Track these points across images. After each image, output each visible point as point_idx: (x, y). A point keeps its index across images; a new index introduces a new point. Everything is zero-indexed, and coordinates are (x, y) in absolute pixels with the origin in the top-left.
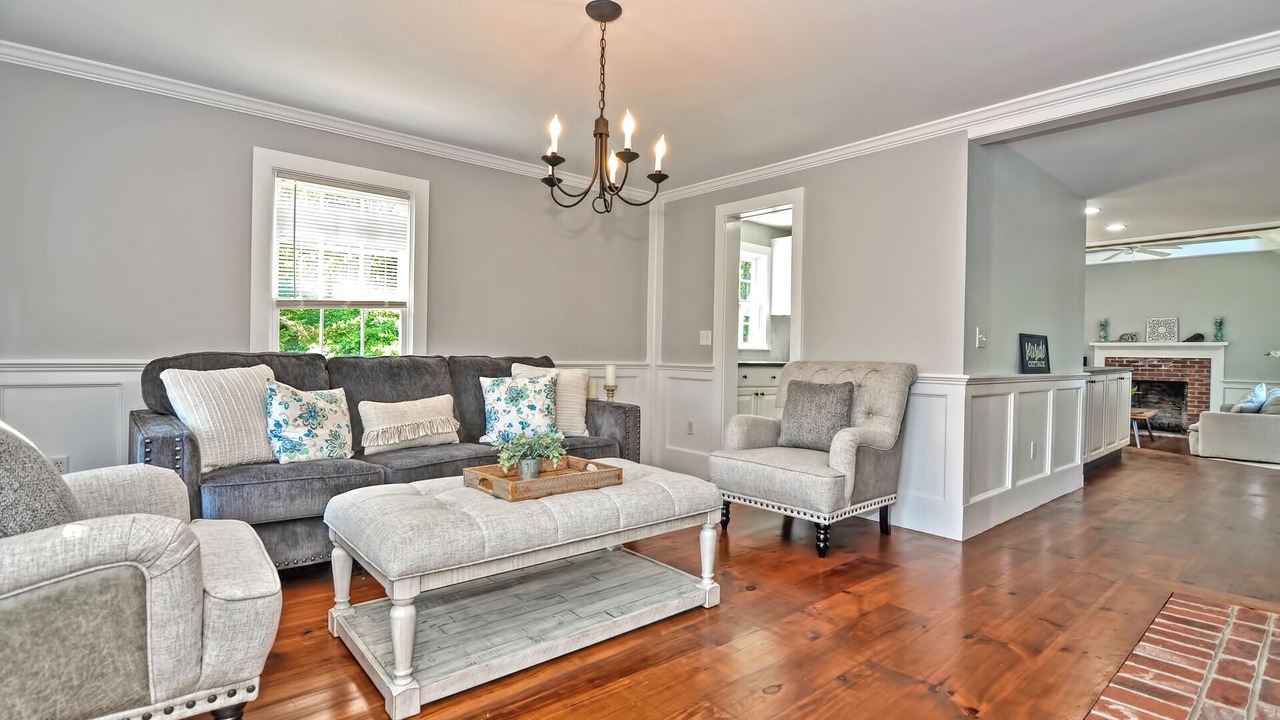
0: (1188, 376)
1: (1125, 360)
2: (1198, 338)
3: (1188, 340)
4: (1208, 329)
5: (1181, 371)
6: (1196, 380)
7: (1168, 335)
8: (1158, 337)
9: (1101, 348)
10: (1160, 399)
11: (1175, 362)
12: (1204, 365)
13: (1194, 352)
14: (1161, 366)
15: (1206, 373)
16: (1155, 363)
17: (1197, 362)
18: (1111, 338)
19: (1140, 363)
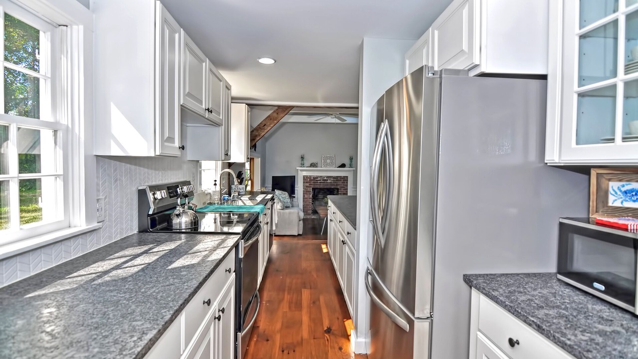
0: (339, 185)
1: (312, 177)
2: (343, 166)
3: (339, 167)
4: (347, 162)
5: (336, 183)
6: (342, 187)
7: (331, 164)
8: (326, 166)
9: (301, 170)
10: (324, 197)
11: (334, 178)
12: (345, 179)
13: (341, 173)
14: (328, 180)
15: (345, 184)
16: (325, 178)
17: (342, 178)
18: (305, 165)
19: (319, 179)
